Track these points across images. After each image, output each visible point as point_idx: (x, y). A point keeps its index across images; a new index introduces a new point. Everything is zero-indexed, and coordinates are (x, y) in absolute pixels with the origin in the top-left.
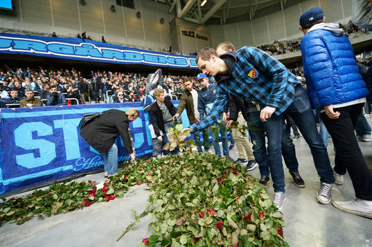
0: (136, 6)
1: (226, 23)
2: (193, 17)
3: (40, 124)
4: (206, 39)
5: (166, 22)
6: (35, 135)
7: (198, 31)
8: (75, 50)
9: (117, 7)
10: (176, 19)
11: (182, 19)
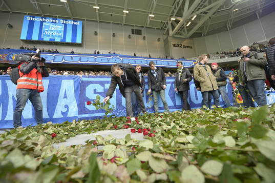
0: (142, 33)
1: (207, 35)
2: (180, 35)
4: (191, 48)
5: (162, 41)
6: (95, 91)
7: (185, 43)
8: (108, 60)
9: (132, 35)
10: (169, 38)
11: (173, 36)
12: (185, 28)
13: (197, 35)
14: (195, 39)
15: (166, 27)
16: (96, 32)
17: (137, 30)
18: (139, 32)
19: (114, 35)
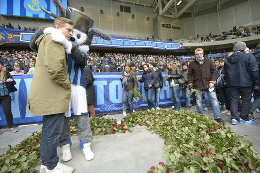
0: (132, 11)
1: (196, 16)
2: (170, 14)
4: (180, 29)
5: (151, 20)
7: (173, 24)
8: (97, 40)
9: (121, 13)
11: (162, 16)
12: (175, 8)
13: (187, 15)
14: (184, 19)
15: (156, 5)
16: (82, 8)
17: (127, 7)
18: (128, 10)
19: (102, 12)
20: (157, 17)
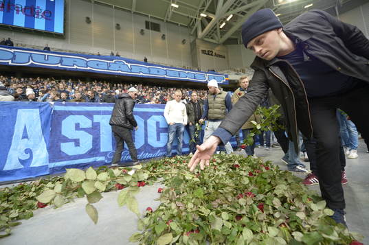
0: (161, 29)
2: (212, 38)
3: (83, 117)
4: (224, 57)
5: (188, 42)
6: (77, 127)
7: (216, 50)
8: (109, 65)
9: (146, 31)
10: (197, 40)
11: (202, 40)
12: (218, 31)
14: (229, 46)
15: (193, 24)
16: (88, 18)
17: (154, 24)
18: (156, 27)
19: (118, 27)
20: (195, 41)
